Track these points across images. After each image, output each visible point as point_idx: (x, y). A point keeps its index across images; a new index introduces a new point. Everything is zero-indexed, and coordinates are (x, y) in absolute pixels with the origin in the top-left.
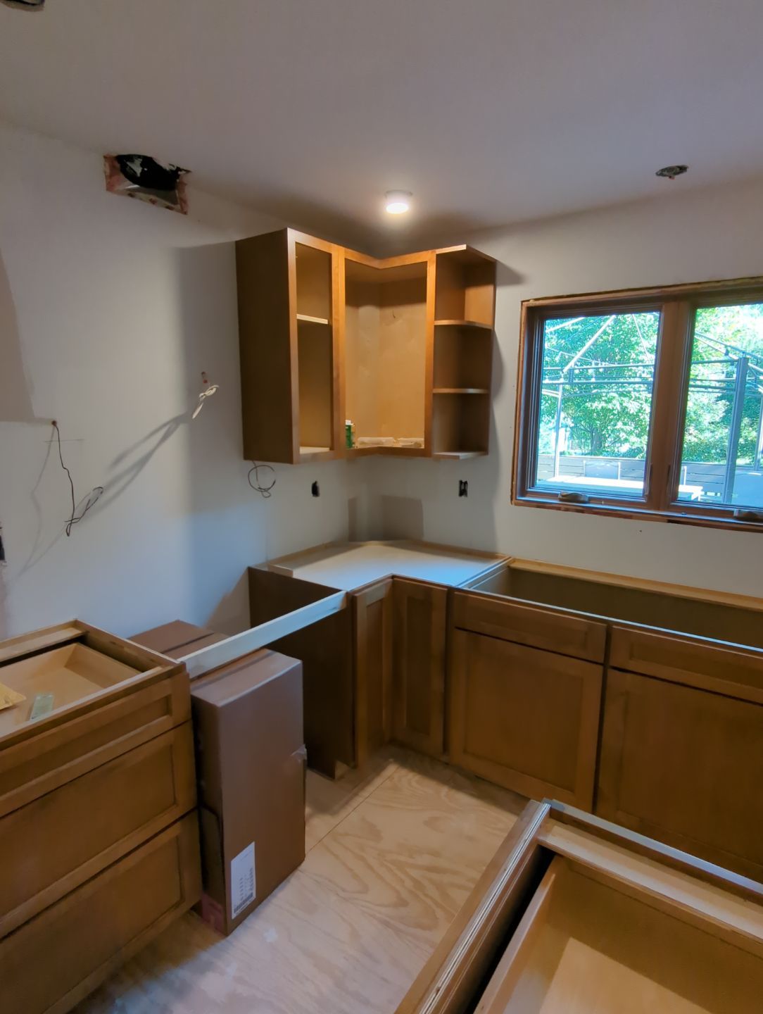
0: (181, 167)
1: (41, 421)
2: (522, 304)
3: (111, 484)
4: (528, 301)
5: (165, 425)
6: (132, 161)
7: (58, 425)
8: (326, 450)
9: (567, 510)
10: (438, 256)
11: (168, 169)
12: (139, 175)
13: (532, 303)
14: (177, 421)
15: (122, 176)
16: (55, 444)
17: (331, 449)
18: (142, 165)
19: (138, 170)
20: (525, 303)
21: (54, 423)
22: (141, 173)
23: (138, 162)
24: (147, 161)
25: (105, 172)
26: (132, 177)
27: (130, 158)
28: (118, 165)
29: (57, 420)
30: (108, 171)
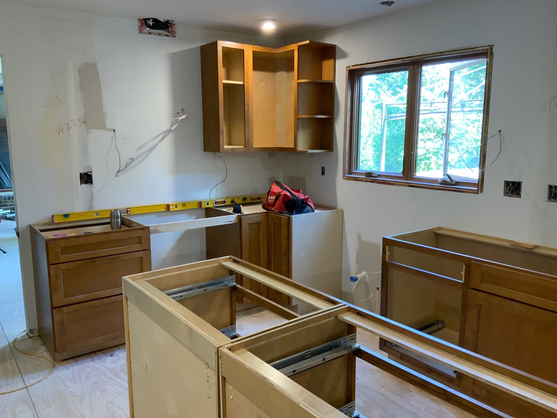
0: (169, 20)
1: (109, 130)
2: (346, 69)
3: (138, 157)
4: (349, 67)
5: (163, 133)
6: (149, 20)
7: (115, 131)
8: (243, 147)
9: (367, 181)
10: (299, 46)
11: (163, 21)
12: (151, 25)
13: (351, 68)
14: (169, 131)
15: (145, 26)
16: (114, 139)
17: (244, 147)
18: (153, 21)
19: (151, 23)
20: (348, 68)
21: (114, 130)
22: (152, 25)
23: (151, 20)
24: (155, 20)
25: (139, 26)
26: (149, 27)
27: (148, 19)
28: (144, 22)
29: (115, 130)
30: (140, 25)
